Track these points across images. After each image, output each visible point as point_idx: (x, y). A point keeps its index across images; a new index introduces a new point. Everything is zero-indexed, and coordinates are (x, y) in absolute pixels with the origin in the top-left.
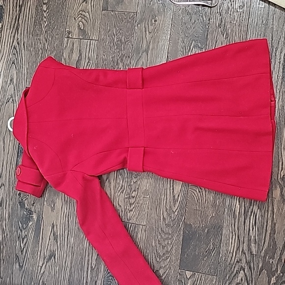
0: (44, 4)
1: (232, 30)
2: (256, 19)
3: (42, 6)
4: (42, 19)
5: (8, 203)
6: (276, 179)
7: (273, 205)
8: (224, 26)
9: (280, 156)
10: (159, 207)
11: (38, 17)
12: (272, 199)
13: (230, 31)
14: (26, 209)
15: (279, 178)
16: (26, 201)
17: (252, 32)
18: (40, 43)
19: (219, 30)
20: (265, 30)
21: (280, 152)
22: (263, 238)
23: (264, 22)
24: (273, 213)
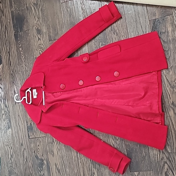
0: (20, 47)
1: (119, 30)
2: (130, 20)
3: (19, 49)
4: (21, 56)
5: (30, 158)
6: (168, 105)
7: (171, 121)
8: (114, 29)
9: (167, 91)
10: (109, 139)
11: (19, 55)
12: (170, 117)
13: (118, 31)
14: (40, 159)
15: (170, 104)
16: (38, 155)
17: (130, 28)
18: (23, 68)
19: (112, 32)
20: (136, 24)
21: (166, 89)
22: (172, 141)
23: (135, 20)
24: (173, 125)
